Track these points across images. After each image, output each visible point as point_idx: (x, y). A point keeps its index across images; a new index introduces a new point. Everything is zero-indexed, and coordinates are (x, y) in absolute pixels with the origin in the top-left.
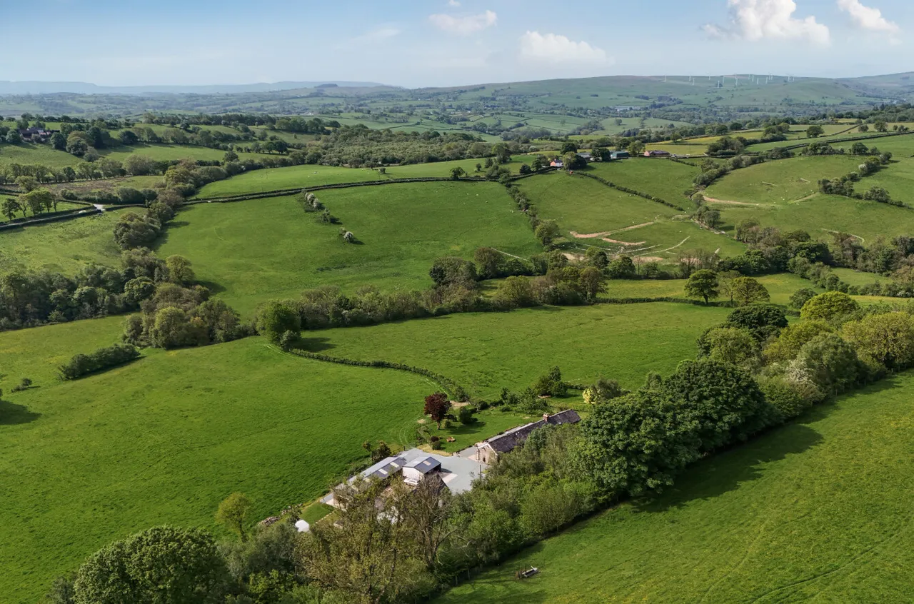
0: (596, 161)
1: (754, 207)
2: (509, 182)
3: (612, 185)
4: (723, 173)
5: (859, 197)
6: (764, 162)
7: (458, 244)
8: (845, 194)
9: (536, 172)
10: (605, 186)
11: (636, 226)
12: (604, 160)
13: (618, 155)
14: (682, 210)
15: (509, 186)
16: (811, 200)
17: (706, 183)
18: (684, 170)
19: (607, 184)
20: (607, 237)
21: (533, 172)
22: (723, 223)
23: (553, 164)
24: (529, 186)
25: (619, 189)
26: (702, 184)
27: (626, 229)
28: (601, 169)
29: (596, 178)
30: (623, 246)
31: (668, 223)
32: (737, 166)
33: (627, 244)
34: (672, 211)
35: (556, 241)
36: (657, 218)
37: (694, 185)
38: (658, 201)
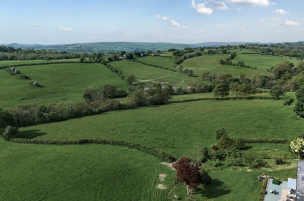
0: (136, 57)
1: (200, 70)
2: (105, 63)
3: (146, 64)
4: (182, 61)
5: (234, 65)
6: (193, 57)
7: (91, 86)
8: (229, 64)
9: (114, 60)
10: (143, 64)
11: (163, 77)
12: (138, 57)
13: (143, 55)
14: (175, 71)
15: (106, 65)
16: (218, 67)
17: (178, 63)
18: (168, 60)
19: (144, 64)
20: (154, 81)
21: (113, 60)
22: (194, 75)
23: (120, 58)
24: (114, 64)
25: (149, 65)
26: (177, 64)
27: (160, 78)
28: (139, 59)
29: (139, 62)
30: (161, 84)
31: (174, 76)
32: (185, 58)
33: (163, 83)
34: (172, 72)
35: (134, 83)
36: (169, 74)
37: (174, 64)
38: (166, 69)
